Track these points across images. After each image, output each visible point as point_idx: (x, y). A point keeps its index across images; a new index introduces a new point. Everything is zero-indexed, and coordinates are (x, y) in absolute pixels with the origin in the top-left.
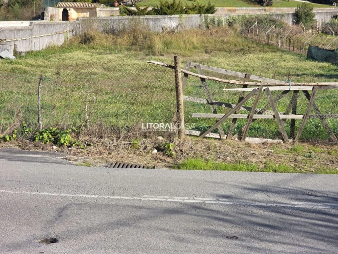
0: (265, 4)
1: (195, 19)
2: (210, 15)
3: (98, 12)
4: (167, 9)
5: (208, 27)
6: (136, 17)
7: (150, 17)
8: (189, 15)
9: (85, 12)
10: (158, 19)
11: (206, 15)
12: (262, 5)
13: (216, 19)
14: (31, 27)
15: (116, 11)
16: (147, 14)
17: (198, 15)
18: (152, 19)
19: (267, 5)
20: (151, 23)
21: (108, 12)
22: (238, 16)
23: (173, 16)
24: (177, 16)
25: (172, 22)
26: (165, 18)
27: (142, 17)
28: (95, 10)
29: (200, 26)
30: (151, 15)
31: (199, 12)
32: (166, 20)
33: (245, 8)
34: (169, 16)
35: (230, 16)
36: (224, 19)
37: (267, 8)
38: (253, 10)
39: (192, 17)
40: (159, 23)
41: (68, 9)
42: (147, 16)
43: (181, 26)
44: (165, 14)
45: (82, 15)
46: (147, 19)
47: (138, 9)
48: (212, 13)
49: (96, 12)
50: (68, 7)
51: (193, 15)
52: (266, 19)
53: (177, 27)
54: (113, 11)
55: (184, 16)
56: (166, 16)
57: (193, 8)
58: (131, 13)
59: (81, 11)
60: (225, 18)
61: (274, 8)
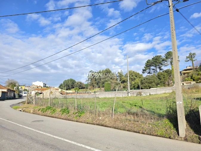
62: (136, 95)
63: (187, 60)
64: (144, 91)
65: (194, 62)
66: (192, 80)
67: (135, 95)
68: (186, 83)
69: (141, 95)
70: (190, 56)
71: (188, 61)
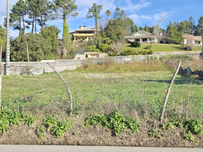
2: (150, 55)
4: (126, 53)
5: (148, 61)
7: (118, 57)
8: (138, 55)
9: (95, 56)
10: (122, 57)
11: (148, 55)
12: (186, 50)
13: (153, 57)
14: (55, 62)
20: (119, 59)
23: (129, 56)
24: (132, 56)
25: (129, 59)
27: (114, 57)
29: (144, 60)
31: (144, 54)
32: (125, 58)
33: (175, 52)
34: (127, 56)
37: (188, 51)
39: (140, 56)
40: (122, 59)
42: (117, 57)
43: (134, 60)
44: (125, 55)
46: (117, 58)
48: (151, 54)
53: (131, 61)
55: (135, 56)
56: (126, 56)
57: (141, 52)
59: (93, 55)
60: (159, 56)
61: (193, 52)
62: (20, 72)
63: (89, 15)
64: (34, 65)
65: (98, 20)
66: (99, 50)
67: (18, 73)
68: (91, 55)
69: (29, 73)
70: (94, 9)
71: (91, 17)
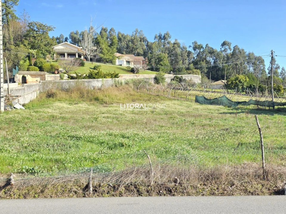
0: (135, 73)
1: (110, 81)
2: (117, 79)
3: (46, 77)
4: (95, 75)
5: (116, 86)
6: (76, 80)
7: (86, 80)
8: (107, 79)
9: (37, 77)
10: (90, 81)
11: (115, 78)
12: (134, 73)
13: (120, 81)
15: (57, 76)
16: (83, 78)
17: (111, 79)
18: (86, 82)
19: (136, 73)
20: (86, 84)
21: (53, 77)
22: (130, 79)
23: (99, 79)
24: (101, 79)
25: (99, 83)
26: (94, 81)
27: (80, 80)
28: (44, 76)
29: (112, 85)
30: (86, 79)
31: (112, 77)
32: (95, 82)
34: (97, 79)
35: (126, 80)
36: (123, 81)
37: (137, 75)
38: (130, 76)
39: (108, 80)
40: (90, 84)
41: (26, 76)
43: (103, 86)
44: (94, 78)
45: (35, 79)
46: (84, 81)
47: (77, 75)
48: (118, 77)
49: (45, 77)
50: (26, 74)
51: (109, 79)
52: (143, 81)
53: (101, 86)
54: (56, 77)
55: (105, 79)
56: (95, 80)
57: (108, 75)
58: (72, 78)
59: (34, 76)
61: (141, 75)
69: (10, 107)
